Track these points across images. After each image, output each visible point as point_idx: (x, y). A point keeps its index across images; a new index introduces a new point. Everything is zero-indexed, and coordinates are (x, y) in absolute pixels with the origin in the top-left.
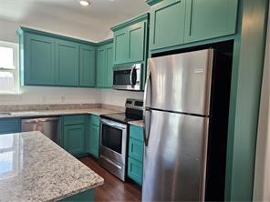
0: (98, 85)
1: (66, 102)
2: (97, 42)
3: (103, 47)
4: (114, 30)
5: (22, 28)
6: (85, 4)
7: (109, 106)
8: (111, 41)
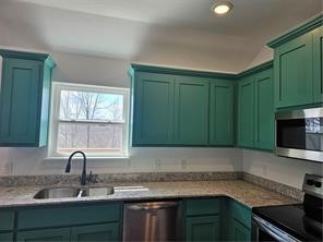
0: (240, 143)
1: (188, 169)
2: (236, 73)
3: (251, 79)
4: (274, 45)
5: (133, 66)
6: (222, 10)
7: (259, 178)
8: (269, 65)
